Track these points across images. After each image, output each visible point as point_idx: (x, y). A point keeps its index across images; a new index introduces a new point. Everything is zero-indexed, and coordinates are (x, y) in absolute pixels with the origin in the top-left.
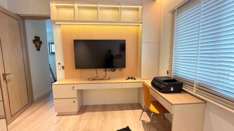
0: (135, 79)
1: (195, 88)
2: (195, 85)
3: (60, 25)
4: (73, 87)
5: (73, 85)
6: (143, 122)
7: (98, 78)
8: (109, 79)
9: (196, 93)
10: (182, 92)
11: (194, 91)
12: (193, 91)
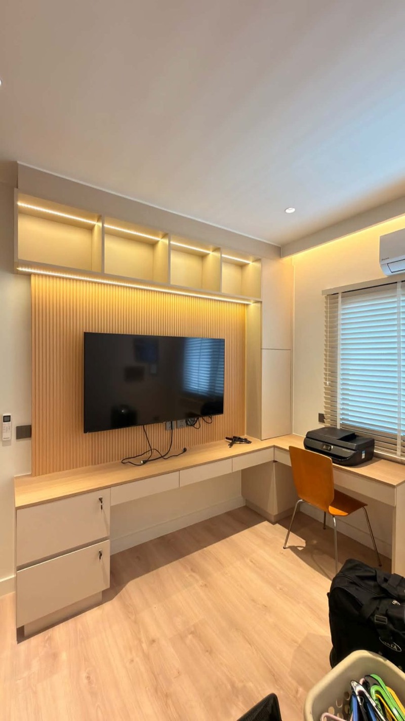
0: (247, 442)
1: (399, 447)
2: (399, 442)
3: (29, 275)
4: (101, 500)
5: (99, 494)
6: (294, 549)
7: (156, 454)
8: (185, 450)
9: (401, 455)
10: (374, 458)
11: (399, 452)
12: (396, 454)
